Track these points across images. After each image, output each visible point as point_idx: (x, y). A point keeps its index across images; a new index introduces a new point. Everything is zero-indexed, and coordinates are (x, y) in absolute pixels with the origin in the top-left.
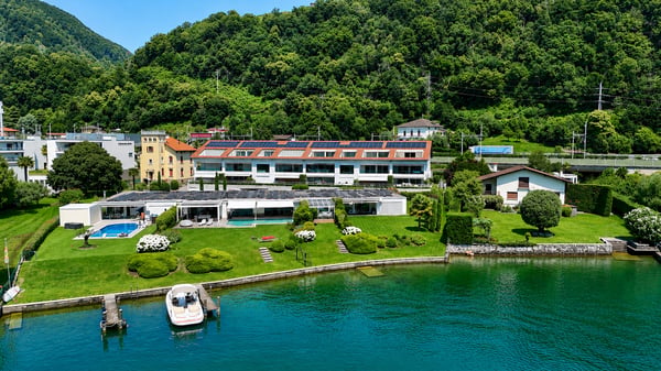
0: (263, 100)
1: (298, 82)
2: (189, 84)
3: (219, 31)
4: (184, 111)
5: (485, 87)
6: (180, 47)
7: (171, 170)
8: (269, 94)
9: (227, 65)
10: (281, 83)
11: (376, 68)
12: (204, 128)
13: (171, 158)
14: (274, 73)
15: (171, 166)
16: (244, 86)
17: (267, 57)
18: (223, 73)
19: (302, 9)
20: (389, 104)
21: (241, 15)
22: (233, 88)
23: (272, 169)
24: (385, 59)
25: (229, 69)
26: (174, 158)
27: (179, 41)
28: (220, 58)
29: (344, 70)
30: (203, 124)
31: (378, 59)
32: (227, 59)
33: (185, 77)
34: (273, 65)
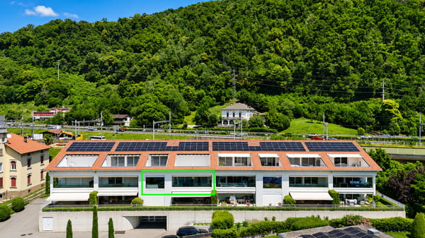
0: (98, 86)
1: (126, 73)
2: (32, 71)
3: (59, 31)
4: (28, 93)
5: (279, 79)
6: (25, 43)
7: (13, 179)
8: (102, 81)
9: (66, 57)
10: (111, 73)
11: (187, 63)
12: (45, 107)
13: (13, 163)
14: (107, 64)
15: (13, 174)
16: (80, 74)
17: (100, 53)
18: (63, 63)
19: (125, 20)
20: (202, 91)
21: (77, 22)
22: (71, 76)
23: (168, 183)
24: (195, 57)
25: (68, 60)
26: (19, 163)
27: (23, 37)
28: (60, 52)
29: (163, 63)
30: (44, 104)
31: (189, 57)
32: (66, 53)
33: (28, 65)
34: (106, 58)
